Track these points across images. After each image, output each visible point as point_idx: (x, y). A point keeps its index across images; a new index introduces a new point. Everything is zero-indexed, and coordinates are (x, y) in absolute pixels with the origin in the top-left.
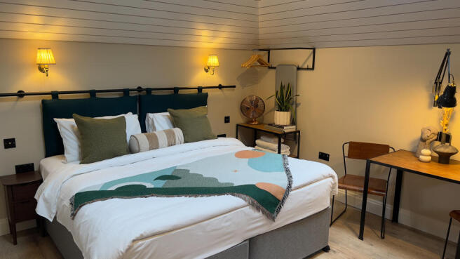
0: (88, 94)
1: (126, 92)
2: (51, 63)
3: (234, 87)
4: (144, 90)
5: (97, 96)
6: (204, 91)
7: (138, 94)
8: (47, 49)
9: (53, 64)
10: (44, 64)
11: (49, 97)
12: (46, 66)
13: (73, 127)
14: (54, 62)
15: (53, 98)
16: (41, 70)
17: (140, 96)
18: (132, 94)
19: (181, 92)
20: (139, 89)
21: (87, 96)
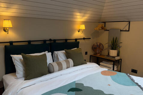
0: (27, 42)
1: (45, 41)
2: (10, 27)
3: (90, 38)
4: (53, 40)
5: (31, 43)
6: (78, 40)
7: (50, 42)
8: (8, 20)
9: (11, 28)
10: (7, 28)
11: (8, 44)
12: (8, 29)
13: (20, 60)
14: (12, 27)
15: (10, 44)
16: (5, 30)
17: (51, 43)
18: (47, 42)
19: (68, 41)
20: (50, 40)
21: (27, 43)
